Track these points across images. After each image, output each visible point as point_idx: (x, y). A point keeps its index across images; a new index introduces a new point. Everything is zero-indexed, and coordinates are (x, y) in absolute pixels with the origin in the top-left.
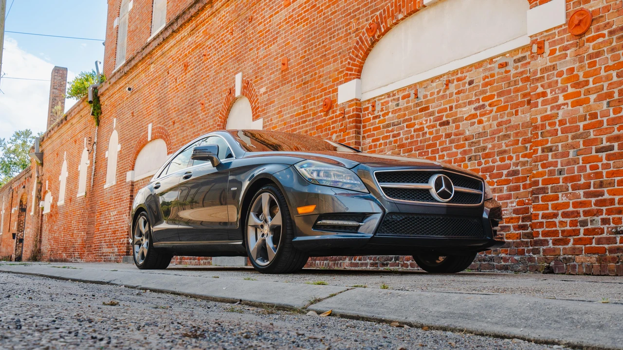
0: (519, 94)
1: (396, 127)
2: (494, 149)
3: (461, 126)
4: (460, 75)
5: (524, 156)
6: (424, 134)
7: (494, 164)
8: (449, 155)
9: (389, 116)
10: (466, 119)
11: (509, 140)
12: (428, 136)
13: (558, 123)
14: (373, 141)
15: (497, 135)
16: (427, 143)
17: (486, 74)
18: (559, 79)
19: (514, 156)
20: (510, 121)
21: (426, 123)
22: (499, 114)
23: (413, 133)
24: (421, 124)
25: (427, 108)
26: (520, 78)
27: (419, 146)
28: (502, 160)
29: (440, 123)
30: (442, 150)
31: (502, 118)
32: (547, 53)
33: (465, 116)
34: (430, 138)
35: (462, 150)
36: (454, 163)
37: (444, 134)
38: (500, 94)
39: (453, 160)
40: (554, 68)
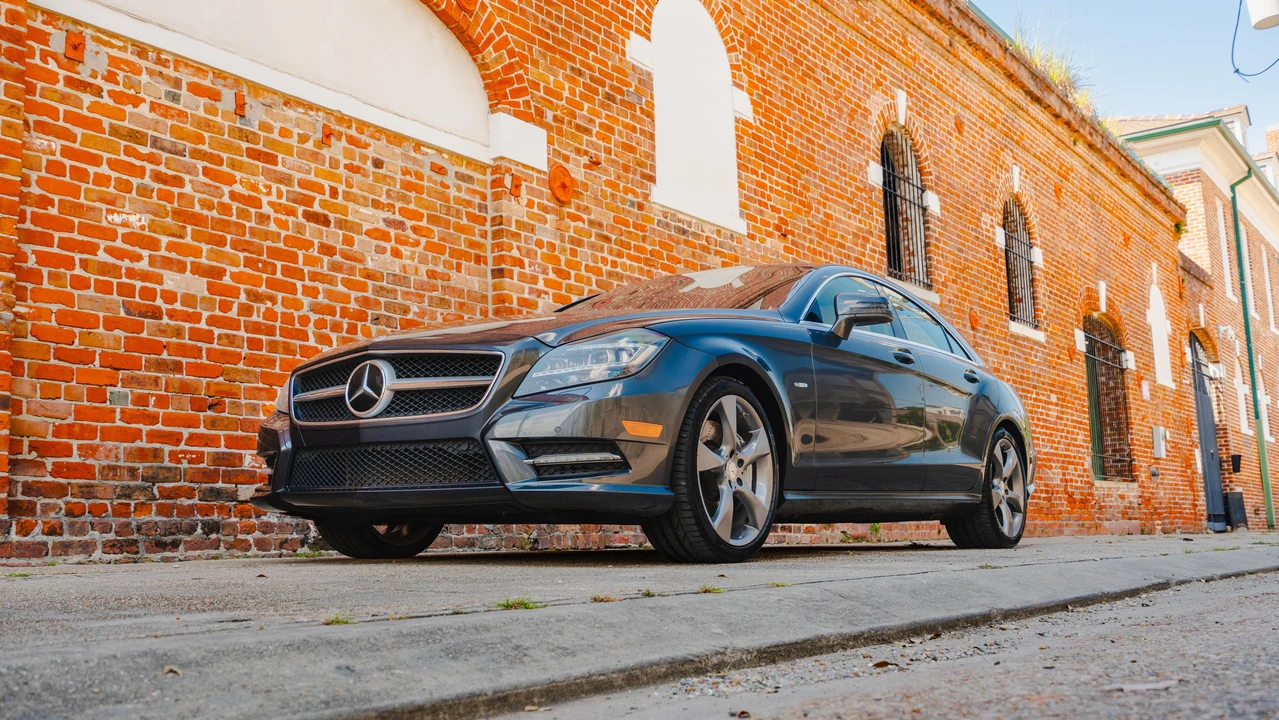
0: (463, 236)
1: (165, 155)
2: (423, 318)
3: (356, 243)
4: (353, 132)
6: (263, 218)
8: (329, 294)
9: (135, 110)
10: (368, 233)
11: (449, 311)
12: (273, 227)
14: (66, 152)
15: (427, 294)
16: (269, 243)
17: (408, 166)
18: (539, 252)
20: (446, 277)
21: (269, 193)
22: (430, 255)
23: (226, 199)
24: (254, 188)
25: (271, 159)
26: (464, 210)
27: (248, 242)
29: (305, 211)
30: (314, 277)
31: (435, 265)
32: (524, 200)
33: (366, 226)
34: (279, 234)
35: (360, 294)
36: (342, 316)
37: (316, 242)
38: (432, 219)
39: (338, 309)
40: (533, 230)
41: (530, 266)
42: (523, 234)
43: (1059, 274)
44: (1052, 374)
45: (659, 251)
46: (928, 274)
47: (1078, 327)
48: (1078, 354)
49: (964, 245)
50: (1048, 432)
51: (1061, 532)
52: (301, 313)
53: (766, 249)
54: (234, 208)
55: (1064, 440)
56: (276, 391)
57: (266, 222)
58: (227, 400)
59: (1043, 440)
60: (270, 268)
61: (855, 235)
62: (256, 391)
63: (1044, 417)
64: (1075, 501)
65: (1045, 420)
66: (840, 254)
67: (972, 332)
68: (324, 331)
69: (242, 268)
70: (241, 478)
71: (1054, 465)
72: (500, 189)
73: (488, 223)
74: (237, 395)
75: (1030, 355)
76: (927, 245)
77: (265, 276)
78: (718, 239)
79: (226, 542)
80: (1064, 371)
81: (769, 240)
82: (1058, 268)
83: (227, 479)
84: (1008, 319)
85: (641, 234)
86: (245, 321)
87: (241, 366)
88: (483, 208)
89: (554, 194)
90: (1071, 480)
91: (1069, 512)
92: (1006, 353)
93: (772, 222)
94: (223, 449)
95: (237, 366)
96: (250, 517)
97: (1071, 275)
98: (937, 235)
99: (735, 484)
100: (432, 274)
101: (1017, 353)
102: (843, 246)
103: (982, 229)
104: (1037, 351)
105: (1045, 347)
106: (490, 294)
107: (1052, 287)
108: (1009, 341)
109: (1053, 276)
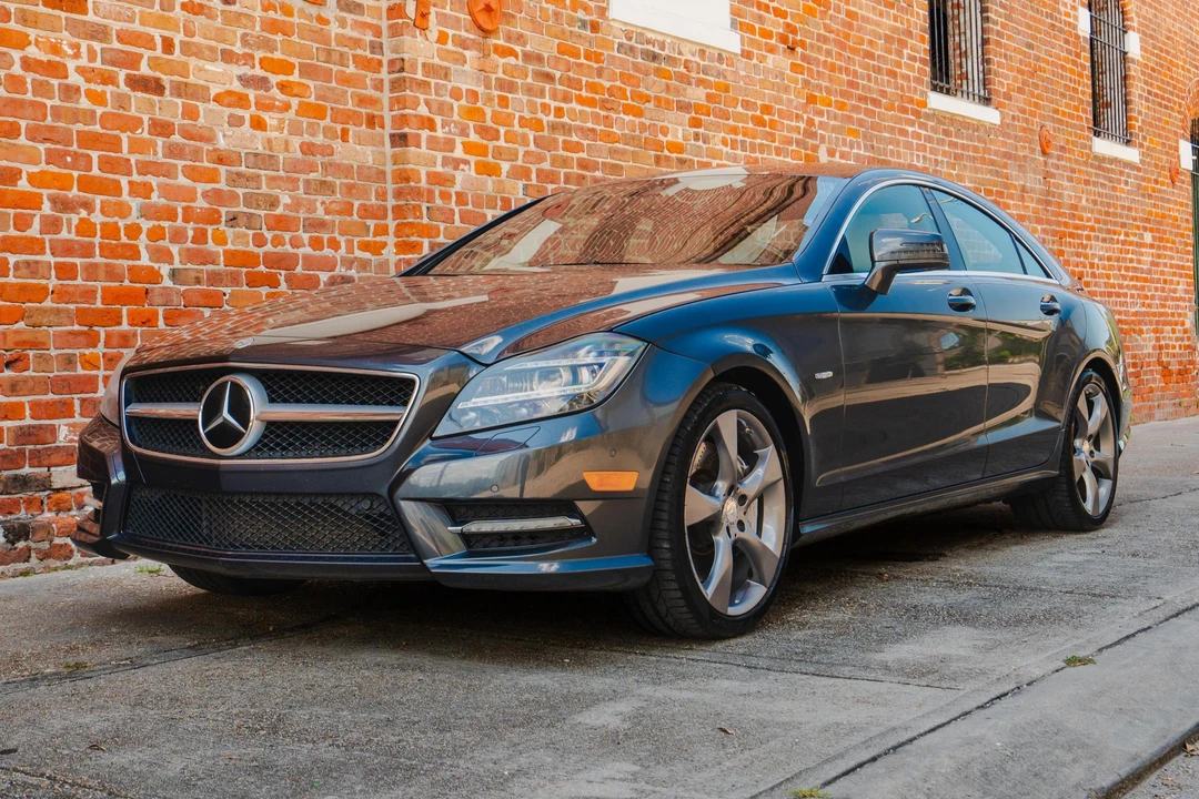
0: (350, 90)
2: (298, 212)
3: (202, 114)
5: (365, 247)
6: (70, 92)
7: (295, 251)
8: (166, 191)
10: (217, 99)
11: (333, 199)
12: (84, 103)
13: (454, 198)
15: (303, 177)
16: (80, 126)
18: (456, 105)
19: (342, 240)
20: (328, 150)
21: (77, 56)
22: (305, 121)
23: (17, 70)
24: (56, 49)
25: (78, 6)
26: (350, 52)
27: (51, 129)
28: (316, 243)
29: (128, 76)
30: (145, 168)
31: (313, 135)
32: (433, 35)
33: (215, 90)
34: (94, 112)
35: (209, 186)
36: (186, 220)
37: (146, 118)
38: (307, 71)
39: (180, 210)
40: (446, 77)
41: (443, 127)
42: (433, 81)
43: (1162, 66)
44: (1147, 205)
45: (620, 88)
46: (985, 83)
47: (1183, 137)
48: (1182, 174)
49: (1035, 38)
50: (1139, 284)
51: (1151, 417)
52: (129, 221)
53: (766, 71)
54: (29, 80)
55: (1159, 293)
56: (98, 333)
57: (75, 97)
58: (31, 353)
59: (1132, 296)
60: (82, 163)
61: (888, 39)
62: (70, 337)
63: (1135, 265)
64: (1170, 373)
65: (1135, 269)
66: (866, 67)
67: (1042, 159)
68: (161, 243)
69: (43, 166)
70: (55, 459)
71: (1145, 328)
72: (400, 21)
73: (385, 69)
74: (44, 344)
75: (1119, 182)
76: (985, 42)
77: (75, 174)
78: (702, 63)
79: (39, 551)
80: (1162, 199)
81: (771, 56)
82: (1160, 58)
83: (35, 462)
84: (1092, 135)
85: (596, 66)
86: (50, 241)
87: (48, 303)
88: (376, 47)
89: (475, 21)
90: (1167, 346)
91: (1163, 389)
92: (1087, 182)
93: (774, 31)
94: (28, 421)
95: (44, 304)
96: (70, 510)
97: (1177, 66)
98: (999, 28)
99: (735, 530)
100: (308, 149)
101: (1102, 181)
102: (870, 55)
103: (1060, 13)
104: (1129, 176)
105: (1139, 169)
106: (389, 168)
107: (1152, 85)
108: (1092, 166)
109: (1153, 70)
